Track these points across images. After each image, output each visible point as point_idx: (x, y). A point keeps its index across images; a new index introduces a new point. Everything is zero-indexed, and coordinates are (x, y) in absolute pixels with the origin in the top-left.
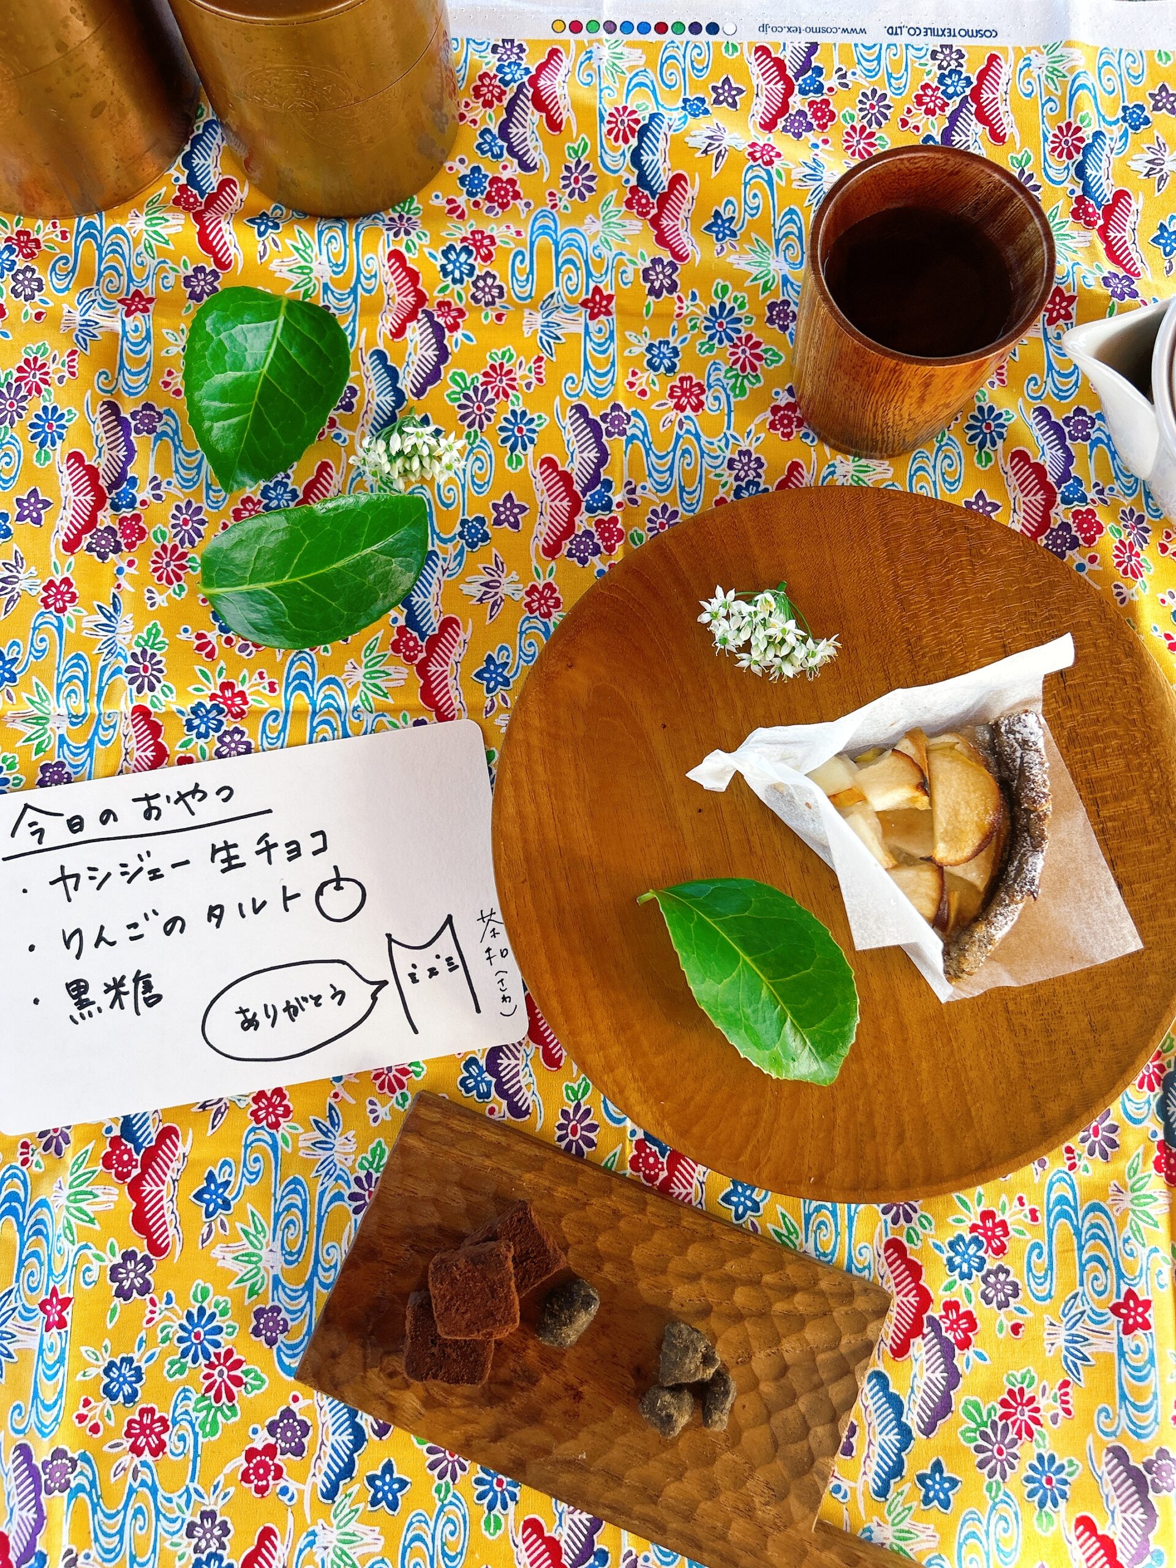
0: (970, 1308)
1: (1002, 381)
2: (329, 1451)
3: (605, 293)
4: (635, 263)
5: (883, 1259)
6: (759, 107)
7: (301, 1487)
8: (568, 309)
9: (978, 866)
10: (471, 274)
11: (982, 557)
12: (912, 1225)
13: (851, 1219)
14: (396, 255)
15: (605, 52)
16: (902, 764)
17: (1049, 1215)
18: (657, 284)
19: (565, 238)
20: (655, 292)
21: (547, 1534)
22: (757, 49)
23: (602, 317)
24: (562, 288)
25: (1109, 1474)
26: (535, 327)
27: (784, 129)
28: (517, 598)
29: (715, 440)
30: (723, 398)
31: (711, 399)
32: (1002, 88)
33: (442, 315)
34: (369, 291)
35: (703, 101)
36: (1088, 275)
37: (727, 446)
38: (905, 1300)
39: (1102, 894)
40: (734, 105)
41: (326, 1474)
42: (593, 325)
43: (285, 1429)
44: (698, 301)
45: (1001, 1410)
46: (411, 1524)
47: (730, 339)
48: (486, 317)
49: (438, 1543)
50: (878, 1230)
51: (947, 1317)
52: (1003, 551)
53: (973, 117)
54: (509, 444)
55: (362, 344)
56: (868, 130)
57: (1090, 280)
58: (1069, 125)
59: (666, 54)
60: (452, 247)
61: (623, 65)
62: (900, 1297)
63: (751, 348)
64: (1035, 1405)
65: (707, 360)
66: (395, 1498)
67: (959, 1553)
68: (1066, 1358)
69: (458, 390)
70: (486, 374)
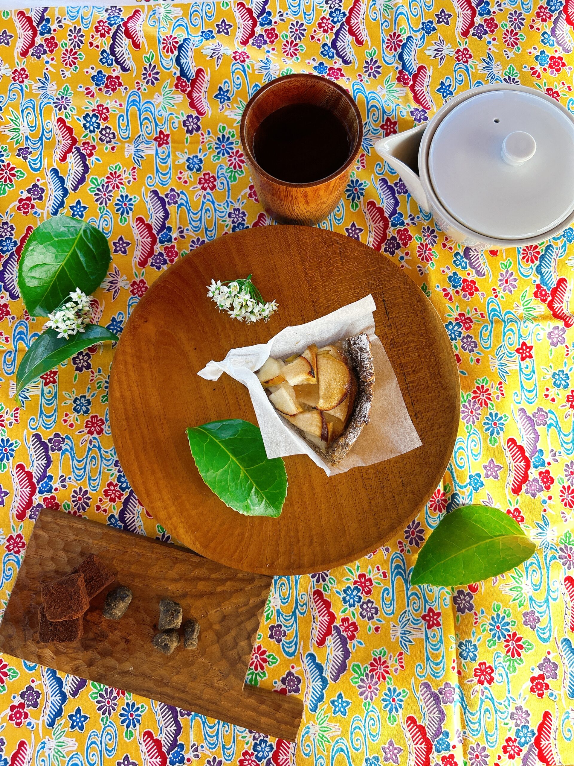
0: (355, 620)
1: (363, 166)
2: (50, 704)
3: (165, 134)
4: (178, 118)
5: (312, 600)
6: (240, 34)
7: (37, 721)
8: (147, 142)
9: (341, 410)
10: (98, 128)
11: (346, 257)
12: (326, 582)
13: (296, 582)
14: (60, 120)
15: (162, 10)
16: (303, 362)
17: (392, 575)
18: (190, 128)
19: (144, 107)
20: (190, 132)
21: (155, 738)
22: (238, 4)
23: (164, 146)
24: (144, 132)
25: (422, 695)
26: (131, 153)
27: (253, 44)
28: (126, 288)
29: (222, 204)
30: (225, 183)
31: (219, 184)
32: (361, 17)
33: (85, 149)
34: (48, 139)
35: (211, 32)
36: (404, 111)
37: (228, 206)
38: (323, 619)
39: (403, 420)
40: (227, 33)
41: (49, 715)
42: (160, 150)
43: (28, 696)
44: (211, 135)
45: (370, 668)
46: (90, 736)
47: (228, 153)
48: (106, 149)
49: (103, 744)
50: (310, 586)
51: (343, 625)
52: (356, 253)
53: (347, 33)
54: (120, 212)
55: (46, 166)
56: (295, 42)
57: (404, 113)
58: (395, 34)
59: (193, 9)
60: (88, 115)
61: (171, 16)
62: (321, 618)
63: (239, 157)
64: (386, 664)
65: (217, 164)
66: (82, 725)
67: (352, 736)
68: (401, 642)
69: (94, 186)
70: (108, 178)
